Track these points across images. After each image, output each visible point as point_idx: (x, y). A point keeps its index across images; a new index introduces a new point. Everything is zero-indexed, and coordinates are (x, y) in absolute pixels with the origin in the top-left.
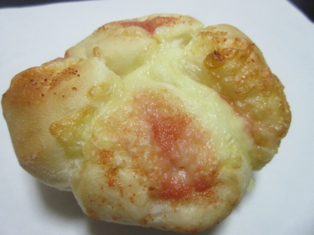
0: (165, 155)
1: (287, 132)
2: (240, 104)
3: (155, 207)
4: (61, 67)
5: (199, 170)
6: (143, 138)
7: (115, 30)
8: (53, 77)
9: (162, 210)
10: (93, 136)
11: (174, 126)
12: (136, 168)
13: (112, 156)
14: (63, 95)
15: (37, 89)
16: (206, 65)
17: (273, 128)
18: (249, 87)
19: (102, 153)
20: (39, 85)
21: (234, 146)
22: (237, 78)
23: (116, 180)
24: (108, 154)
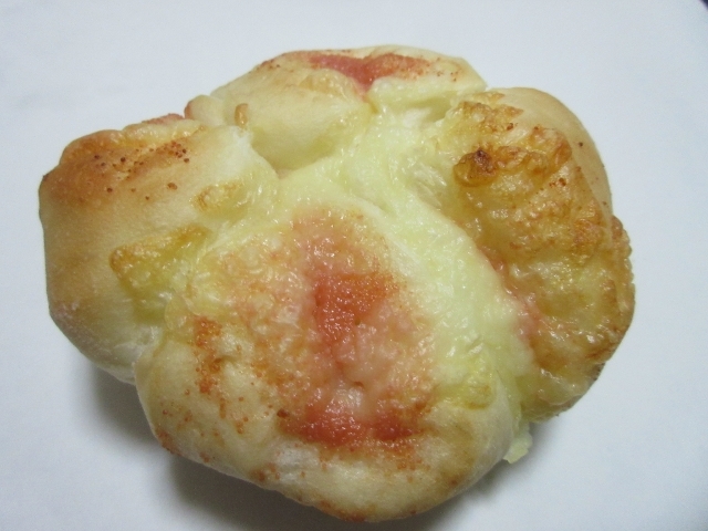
0: (328, 350)
1: (614, 351)
2: (516, 272)
3: (287, 453)
4: (161, 136)
5: (388, 395)
6: (285, 308)
7: (292, 71)
8: (139, 155)
9: (299, 461)
10: (189, 287)
11: (360, 295)
12: (260, 366)
13: (218, 334)
14: (148, 195)
15: (103, 175)
16: (457, 178)
17: (583, 338)
18: (539, 238)
19: (200, 323)
20: (108, 168)
21: (481, 360)
22: (518, 215)
23: (216, 383)
24: (211, 328)
